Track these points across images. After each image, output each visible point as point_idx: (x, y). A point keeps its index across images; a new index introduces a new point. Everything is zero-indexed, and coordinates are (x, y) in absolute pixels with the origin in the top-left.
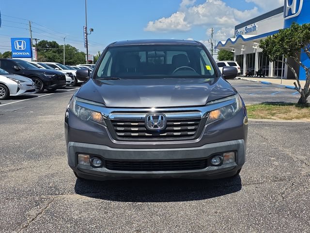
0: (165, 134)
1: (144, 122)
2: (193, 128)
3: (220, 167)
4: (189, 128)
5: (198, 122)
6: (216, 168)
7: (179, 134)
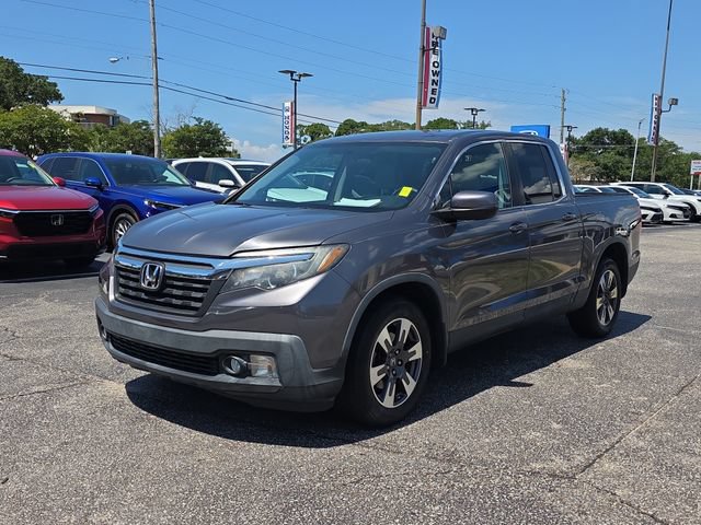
0: (162, 300)
1: (137, 273)
2: (199, 295)
3: (242, 381)
4: (194, 294)
5: (208, 287)
6: (233, 380)
7: (179, 302)
